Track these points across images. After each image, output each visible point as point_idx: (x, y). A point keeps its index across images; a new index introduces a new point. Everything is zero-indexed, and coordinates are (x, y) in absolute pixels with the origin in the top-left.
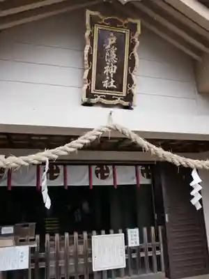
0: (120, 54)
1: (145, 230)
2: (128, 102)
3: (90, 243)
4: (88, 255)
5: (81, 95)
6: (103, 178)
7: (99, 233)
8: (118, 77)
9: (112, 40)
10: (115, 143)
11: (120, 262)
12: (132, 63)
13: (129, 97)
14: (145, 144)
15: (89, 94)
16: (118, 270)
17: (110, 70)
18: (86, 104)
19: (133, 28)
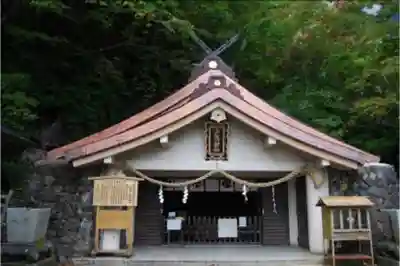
0: (221, 137)
1: (250, 220)
2: (225, 158)
3: (217, 223)
4: (217, 229)
5: (205, 155)
6: (228, 186)
7: (222, 217)
8: (221, 147)
9: (218, 131)
10: (219, 177)
11: (234, 234)
12: (226, 141)
13: (225, 156)
14: (233, 178)
15: (208, 156)
16: (232, 239)
17: (217, 144)
18: (207, 160)
19: (226, 126)
